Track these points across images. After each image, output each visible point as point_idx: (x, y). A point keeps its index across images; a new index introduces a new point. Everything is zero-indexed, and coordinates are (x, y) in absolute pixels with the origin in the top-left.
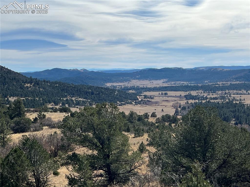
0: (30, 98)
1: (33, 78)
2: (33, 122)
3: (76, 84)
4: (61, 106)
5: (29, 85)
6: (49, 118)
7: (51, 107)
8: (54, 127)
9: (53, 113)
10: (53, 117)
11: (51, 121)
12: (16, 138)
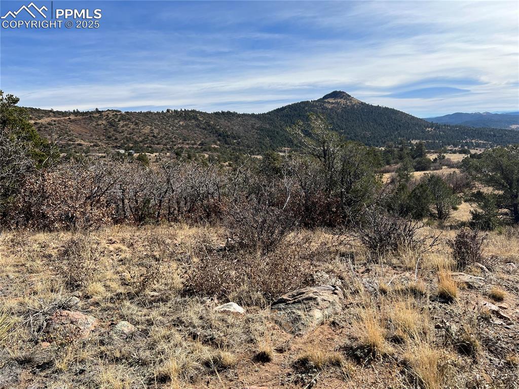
0: (430, 141)
1: (434, 122)
2: (433, 162)
3: (477, 127)
4: (460, 148)
5: (430, 129)
6: (448, 159)
7: (450, 149)
8: (453, 167)
9: (452, 154)
10: (452, 158)
11: (451, 162)
12: (418, 175)
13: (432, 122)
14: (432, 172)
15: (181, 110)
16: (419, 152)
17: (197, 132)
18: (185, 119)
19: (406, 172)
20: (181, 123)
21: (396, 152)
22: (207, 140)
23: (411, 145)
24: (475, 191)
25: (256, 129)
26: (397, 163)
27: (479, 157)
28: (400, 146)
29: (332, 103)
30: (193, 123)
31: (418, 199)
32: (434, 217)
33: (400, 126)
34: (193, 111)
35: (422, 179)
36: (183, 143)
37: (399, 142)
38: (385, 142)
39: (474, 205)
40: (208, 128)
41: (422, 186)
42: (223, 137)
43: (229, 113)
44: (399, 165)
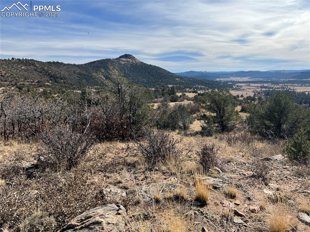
0: (178, 86)
2: (179, 97)
3: (201, 79)
4: (193, 90)
5: (178, 79)
6: (187, 95)
7: (188, 90)
8: (189, 100)
9: (189, 93)
10: (189, 95)
11: (188, 97)
12: (172, 104)
13: (179, 75)
14: (179, 103)
15: (23, 59)
16: (172, 92)
17: (34, 74)
18: (26, 65)
19: (166, 103)
20: (23, 68)
21: (160, 92)
22: (42, 80)
23: (168, 87)
24: (202, 114)
25: (76, 74)
26: (161, 97)
27: (203, 95)
28: (162, 88)
29: (125, 61)
30: (32, 68)
31: (173, 119)
32: (182, 129)
33: (162, 77)
34: (32, 60)
35: (175, 107)
36: (24, 81)
37: (162, 85)
38: (154, 85)
39: (203, 121)
40: (43, 71)
41: (175, 111)
42: (54, 78)
43: (58, 63)
44: (162, 99)
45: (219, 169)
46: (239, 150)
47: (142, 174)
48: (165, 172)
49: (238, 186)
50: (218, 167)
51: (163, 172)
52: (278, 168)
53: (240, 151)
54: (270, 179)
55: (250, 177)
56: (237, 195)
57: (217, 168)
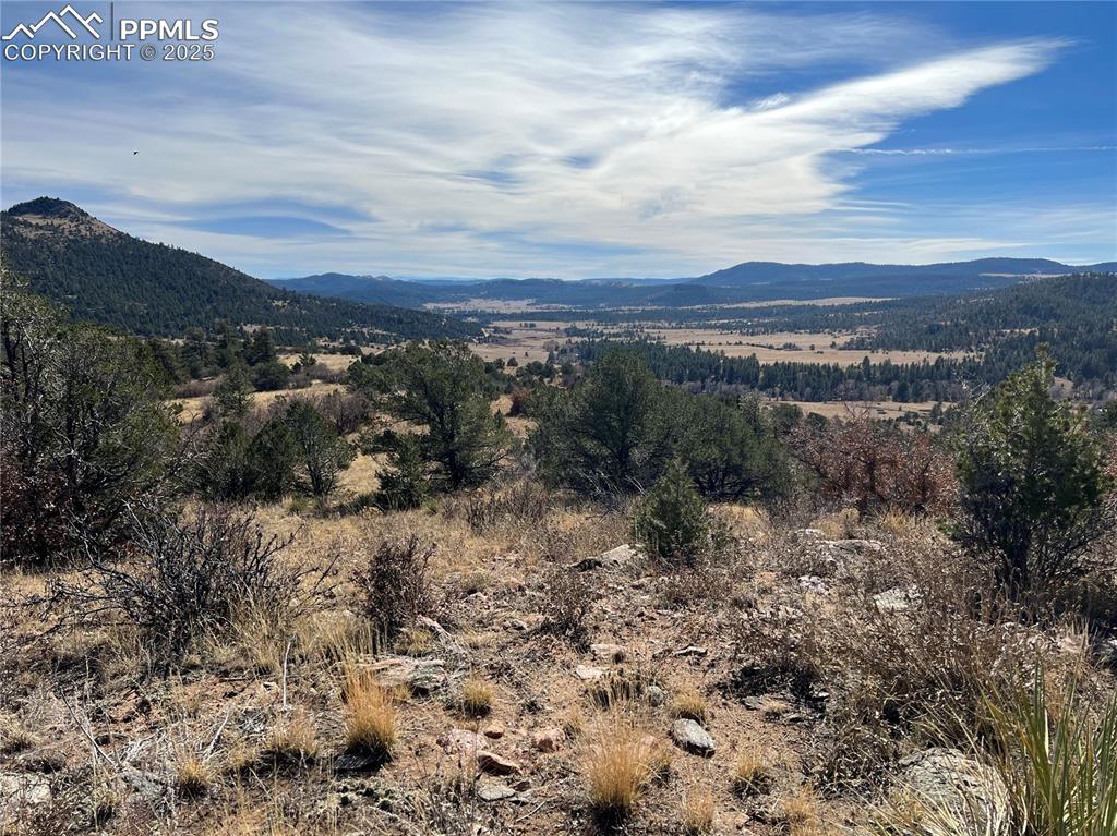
0: (282, 328)
1: (288, 290)
2: (291, 372)
3: (371, 304)
4: (341, 344)
5: (280, 303)
6: (321, 364)
7: (323, 344)
8: (332, 382)
9: (329, 356)
10: (328, 362)
11: (327, 371)
12: (263, 399)
13: (284, 289)
14: (291, 393)
16: (261, 352)
19: (236, 394)
21: (211, 351)
23: (244, 334)
24: (381, 431)
26: (214, 374)
27: (379, 360)
28: (219, 337)
29: (38, 227)
31: (268, 455)
32: (306, 490)
33: (216, 293)
35: (275, 408)
37: (217, 327)
38: (183, 328)
39: (383, 457)
41: (274, 426)
44: (220, 380)
45: (436, 624)
46: (505, 546)
47: (126, 696)
48: (229, 667)
49: (498, 671)
50: (432, 615)
51: (223, 668)
52: (620, 588)
53: (510, 549)
54: (596, 628)
55: (536, 632)
56: (495, 701)
57: (428, 621)
